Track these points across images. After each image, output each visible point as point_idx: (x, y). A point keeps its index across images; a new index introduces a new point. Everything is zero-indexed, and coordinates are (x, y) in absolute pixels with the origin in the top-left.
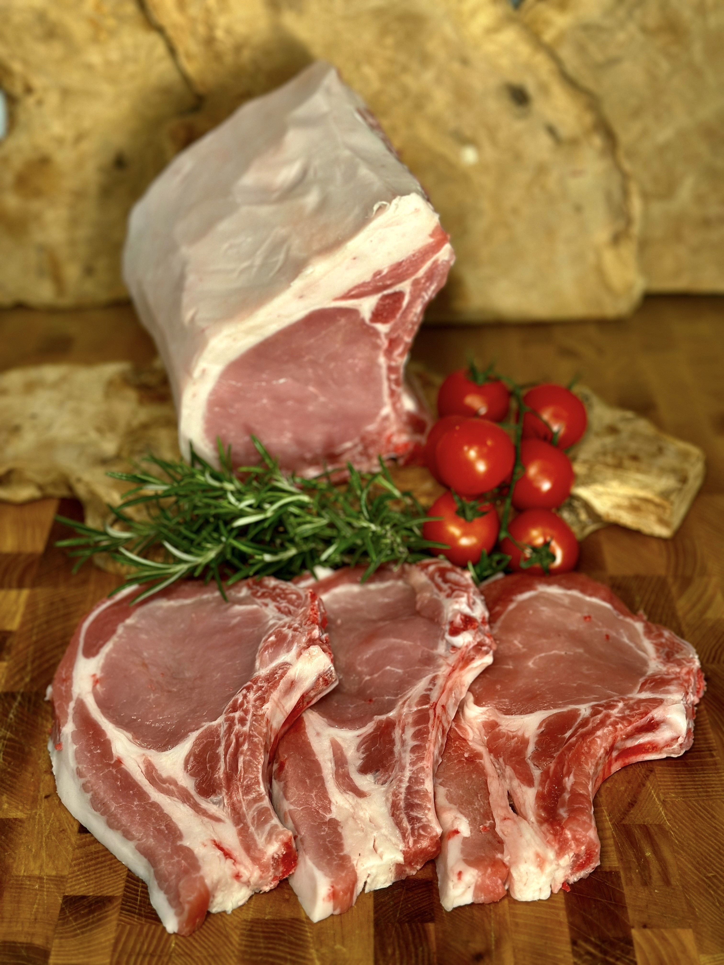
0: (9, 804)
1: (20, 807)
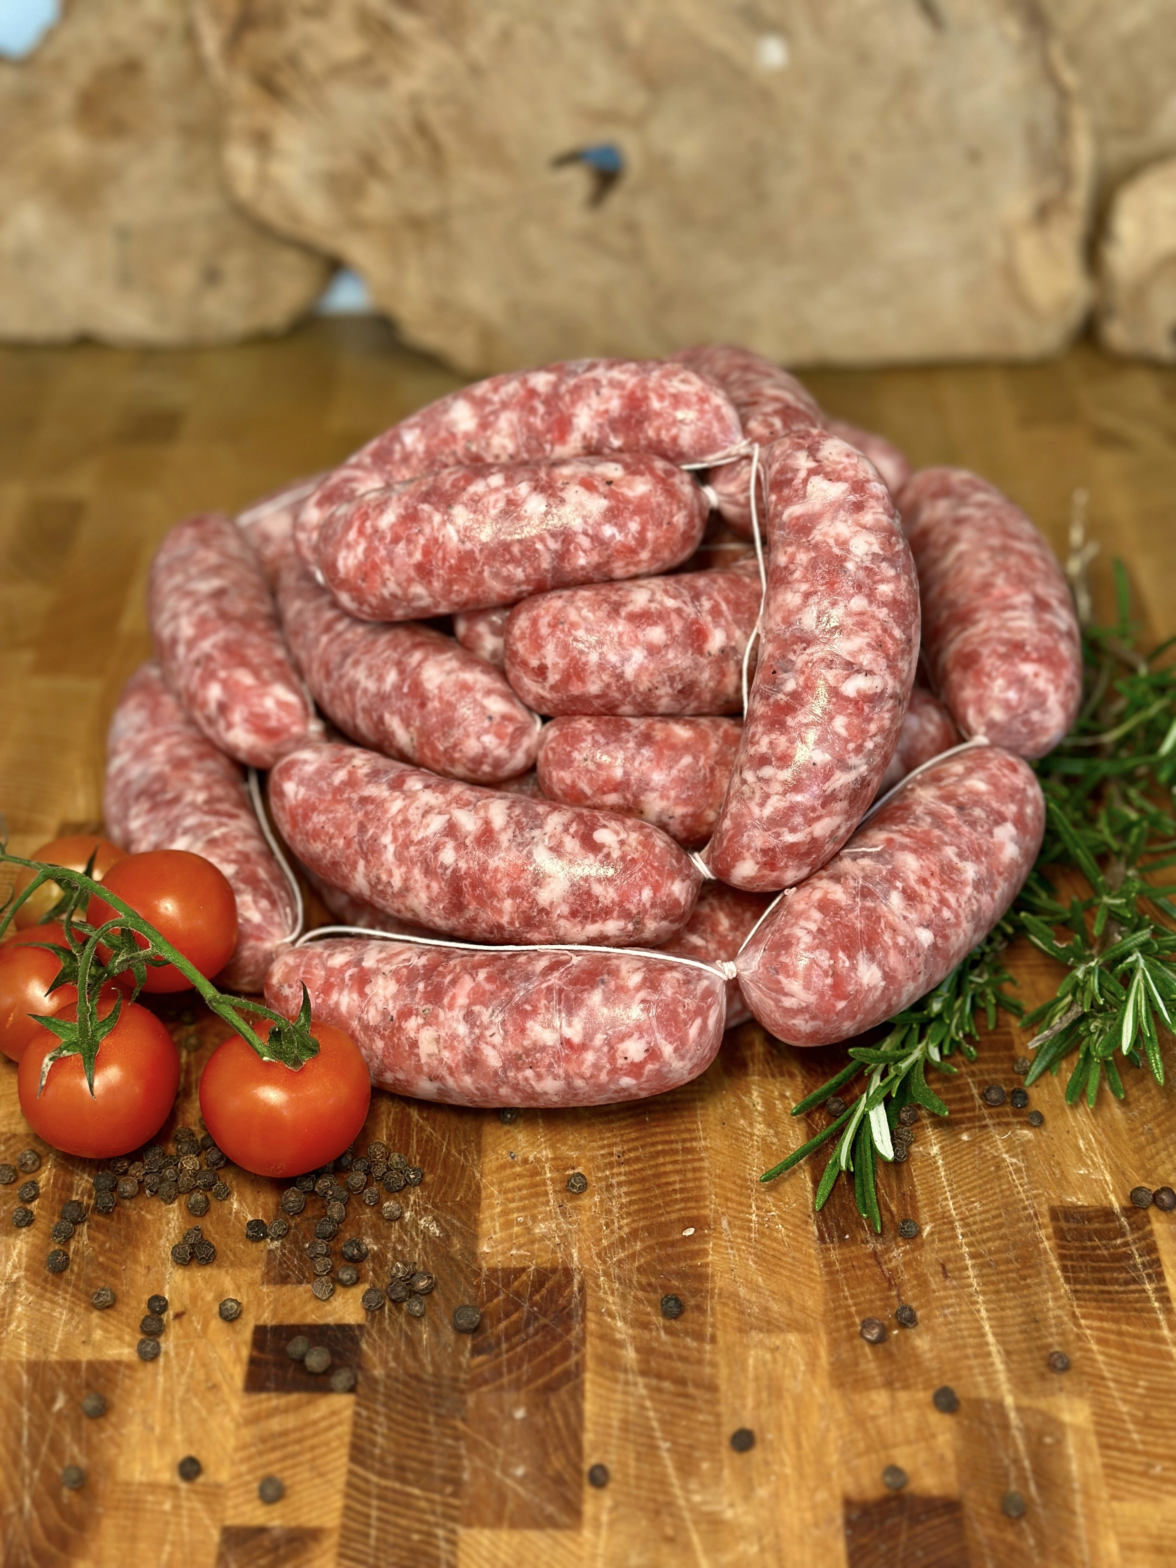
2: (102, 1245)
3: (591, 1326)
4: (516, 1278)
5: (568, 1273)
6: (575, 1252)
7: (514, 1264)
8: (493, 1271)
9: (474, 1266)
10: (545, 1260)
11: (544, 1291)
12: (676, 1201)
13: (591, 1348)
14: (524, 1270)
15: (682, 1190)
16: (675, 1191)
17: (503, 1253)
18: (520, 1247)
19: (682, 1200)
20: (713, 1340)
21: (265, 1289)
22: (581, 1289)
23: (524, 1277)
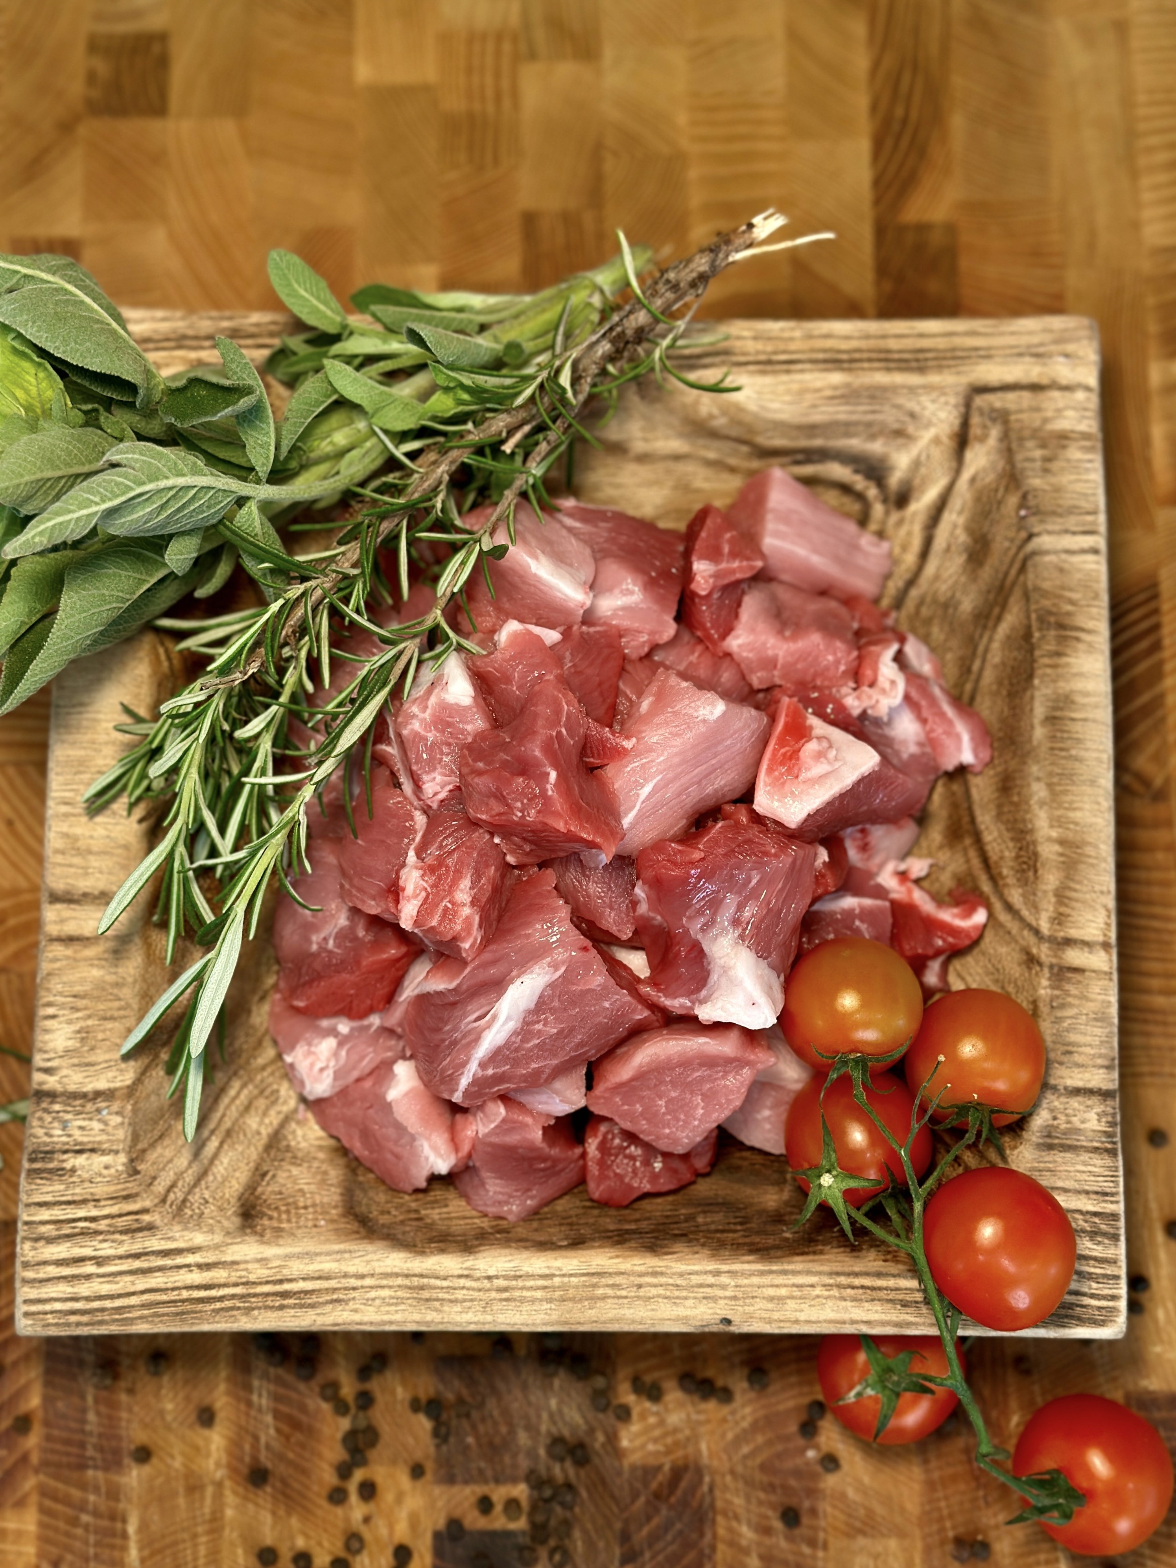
3: (721, 1531)
20: (825, 1547)
22: (711, 1490)
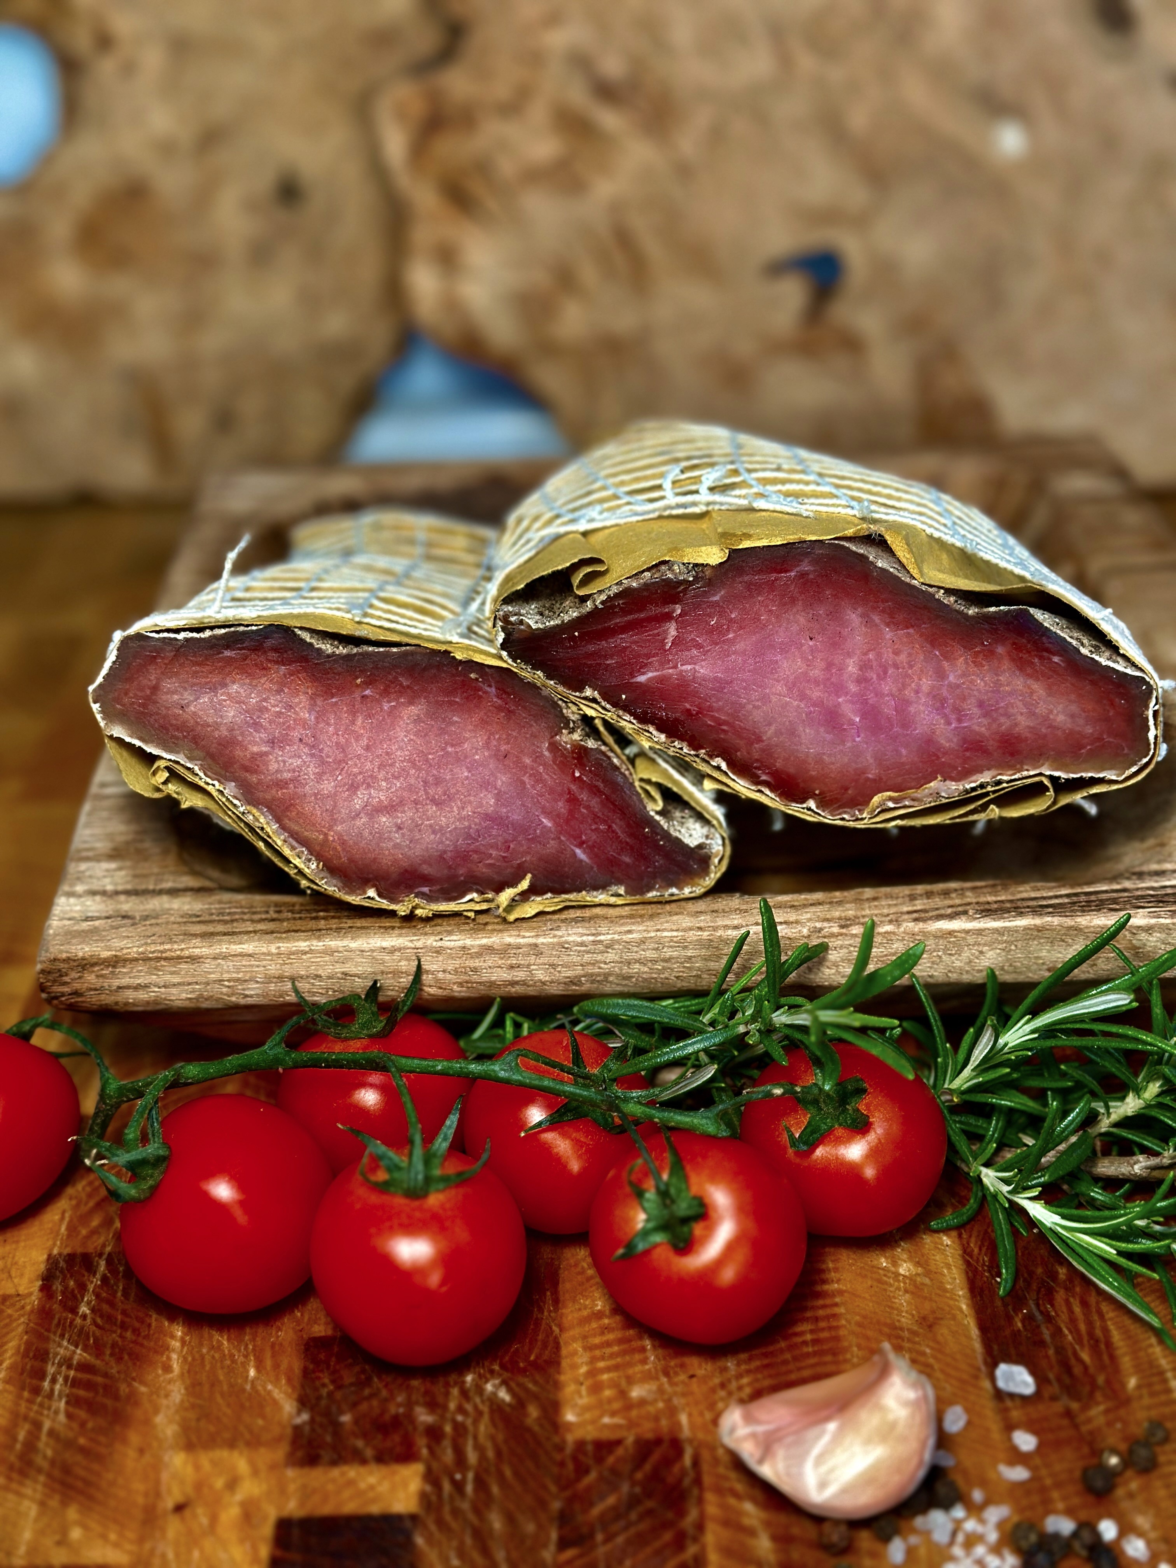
0: (85, 1527)
1: (113, 1537)
2: (83, 1425)
4: (610, 1452)
5: (676, 1445)
6: (684, 1419)
7: (606, 1435)
8: (580, 1445)
9: (556, 1439)
10: (647, 1430)
11: (648, 1467)
12: (808, 1355)
13: (712, 1536)
14: (619, 1442)
15: (815, 1342)
16: (805, 1343)
17: (593, 1422)
18: (613, 1414)
19: (815, 1354)
21: (291, 1473)
23: (620, 1451)
